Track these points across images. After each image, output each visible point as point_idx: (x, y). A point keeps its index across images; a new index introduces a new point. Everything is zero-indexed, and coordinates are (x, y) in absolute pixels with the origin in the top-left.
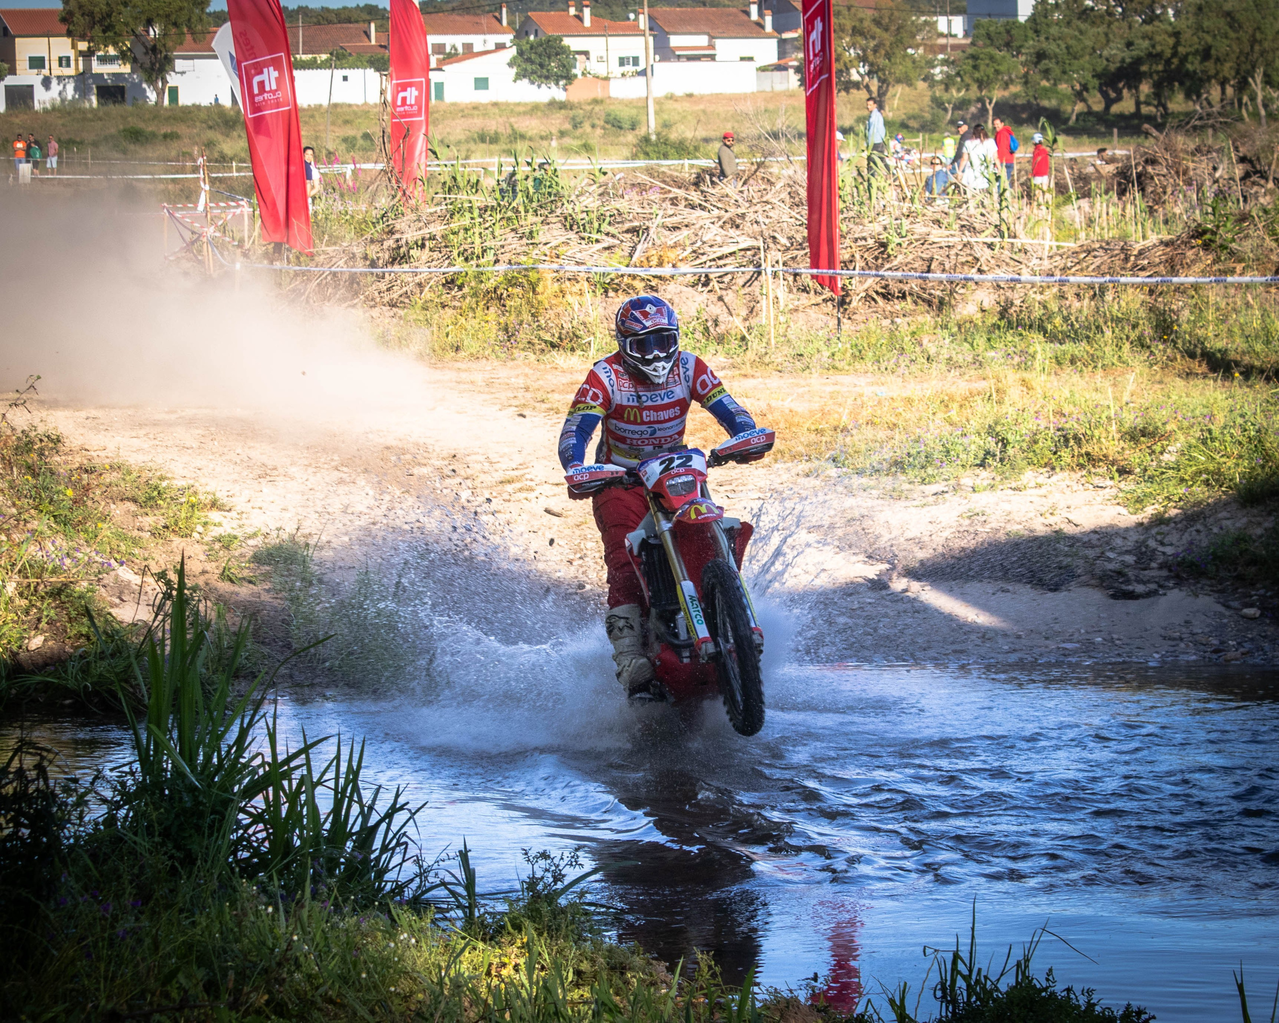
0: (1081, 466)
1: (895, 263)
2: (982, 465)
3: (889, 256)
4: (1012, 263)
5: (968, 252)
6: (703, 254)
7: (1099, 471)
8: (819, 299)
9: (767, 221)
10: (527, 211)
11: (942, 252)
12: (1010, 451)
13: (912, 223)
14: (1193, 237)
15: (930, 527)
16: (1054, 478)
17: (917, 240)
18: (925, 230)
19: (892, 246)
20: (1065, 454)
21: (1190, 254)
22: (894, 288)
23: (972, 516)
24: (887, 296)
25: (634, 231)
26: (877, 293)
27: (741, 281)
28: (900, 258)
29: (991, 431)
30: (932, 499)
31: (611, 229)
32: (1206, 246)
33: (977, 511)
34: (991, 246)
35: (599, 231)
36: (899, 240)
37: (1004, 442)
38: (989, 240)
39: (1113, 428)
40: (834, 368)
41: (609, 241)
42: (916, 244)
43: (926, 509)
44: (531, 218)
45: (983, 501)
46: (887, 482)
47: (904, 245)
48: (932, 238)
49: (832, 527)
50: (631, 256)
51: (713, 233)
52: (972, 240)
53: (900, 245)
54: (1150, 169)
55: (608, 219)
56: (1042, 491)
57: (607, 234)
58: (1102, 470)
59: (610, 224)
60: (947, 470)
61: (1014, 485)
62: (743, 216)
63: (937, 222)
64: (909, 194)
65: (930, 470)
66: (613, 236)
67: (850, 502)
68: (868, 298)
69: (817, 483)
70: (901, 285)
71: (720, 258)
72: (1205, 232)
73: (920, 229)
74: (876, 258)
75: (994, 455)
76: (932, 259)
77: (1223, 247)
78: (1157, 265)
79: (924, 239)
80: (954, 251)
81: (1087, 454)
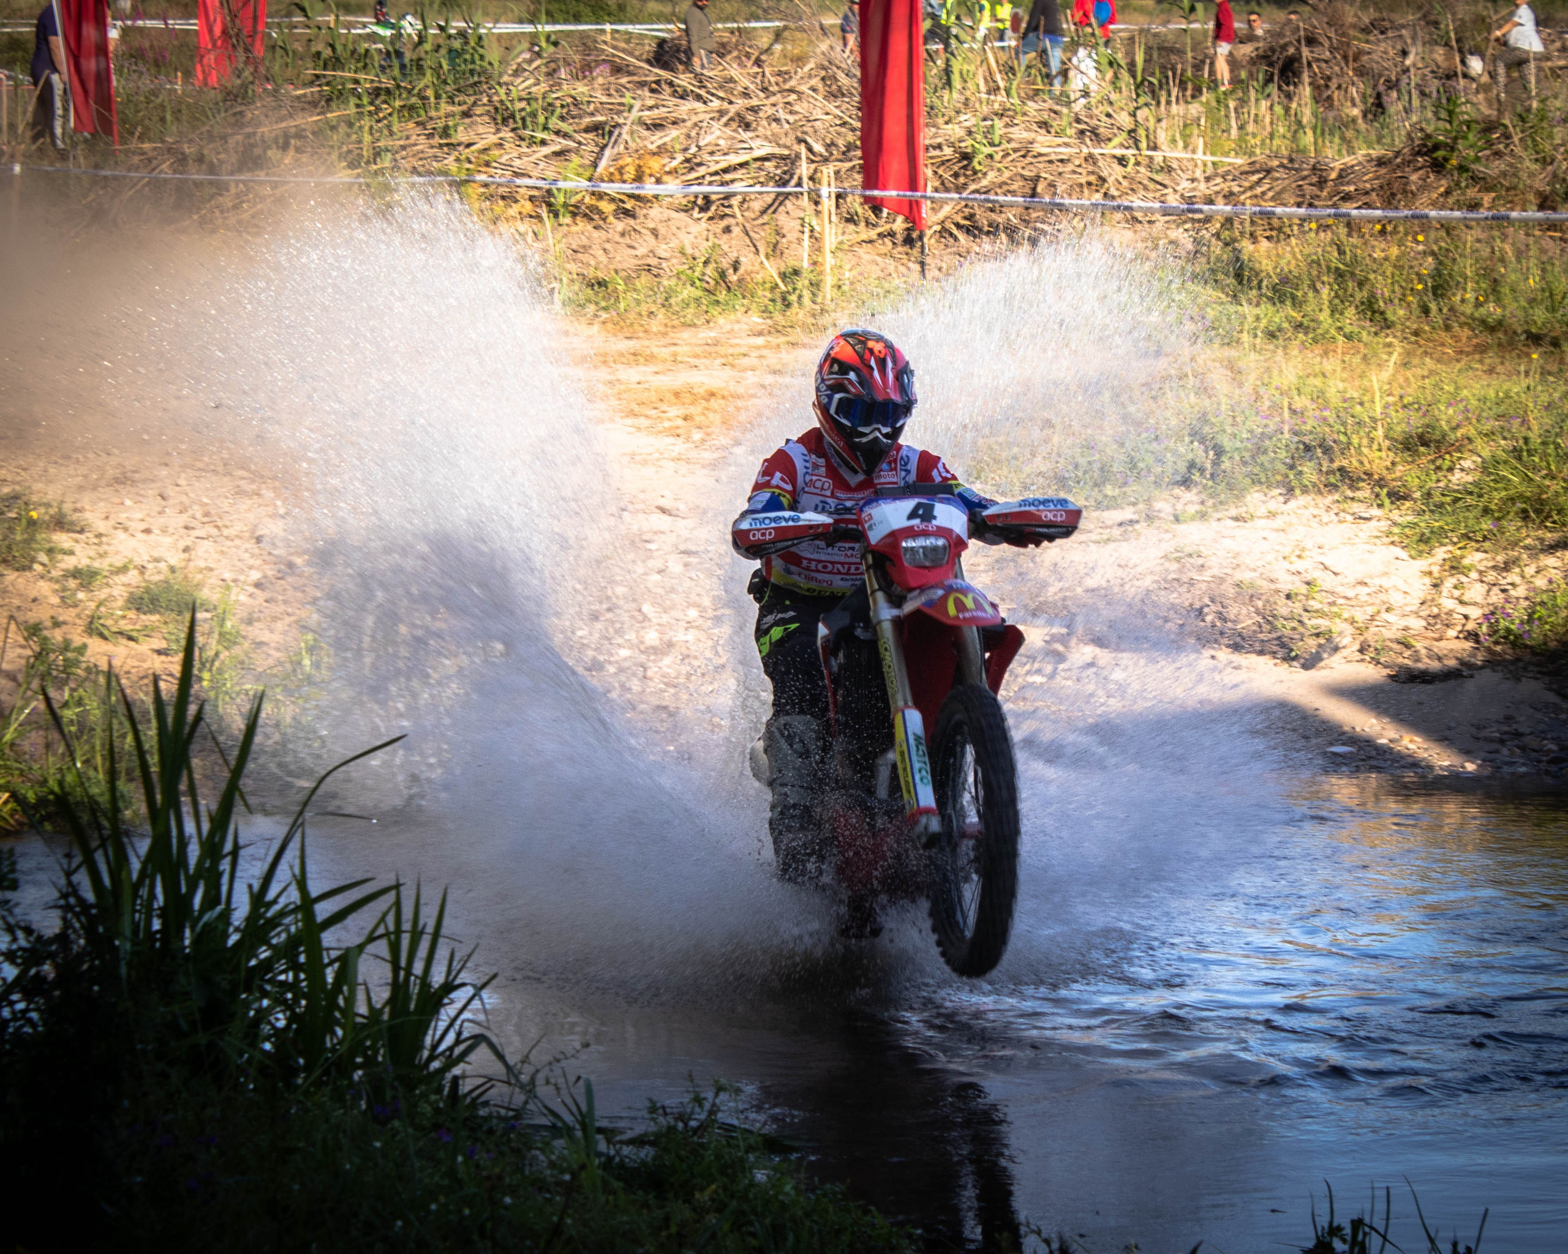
0: (1332, 487)
1: (985, 182)
2: (1186, 482)
3: (975, 172)
4: (1151, 186)
5: (1091, 168)
6: (700, 164)
7: (1359, 494)
8: (873, 234)
9: (791, 119)
10: (438, 97)
11: (1051, 168)
12: (1226, 465)
13: (1007, 125)
14: (1419, 153)
15: (1120, 573)
16: (1293, 504)
17: (1015, 150)
18: (1026, 135)
19: (980, 157)
20: (1307, 468)
21: (1415, 177)
22: (983, 218)
23: (1181, 557)
24: (972, 229)
25: (595, 128)
26: (958, 226)
27: (757, 206)
28: (991, 175)
30: (1117, 532)
31: (564, 126)
32: (1438, 167)
33: (1188, 550)
34: (1122, 161)
35: (545, 128)
36: (989, 150)
37: (1219, 451)
38: (1119, 152)
39: (1380, 433)
41: (560, 143)
42: (1014, 156)
43: (1112, 545)
44: (445, 107)
45: (1193, 534)
47: (997, 157)
48: (1038, 148)
50: (595, 165)
51: (716, 134)
52: (1096, 151)
53: (990, 156)
55: (558, 111)
56: (1278, 522)
57: (557, 133)
58: (1365, 493)
59: (562, 118)
61: (1234, 512)
62: (755, 110)
63: (1044, 125)
64: (1002, 84)
65: (1109, 490)
66: (566, 136)
68: (944, 232)
70: (993, 216)
71: (726, 171)
72: (1437, 147)
73: (1019, 134)
74: (956, 175)
75: (1202, 470)
76: (1037, 178)
77: (1462, 169)
78: (1367, 193)
79: (1025, 151)
80: (1070, 167)
81: (1341, 469)
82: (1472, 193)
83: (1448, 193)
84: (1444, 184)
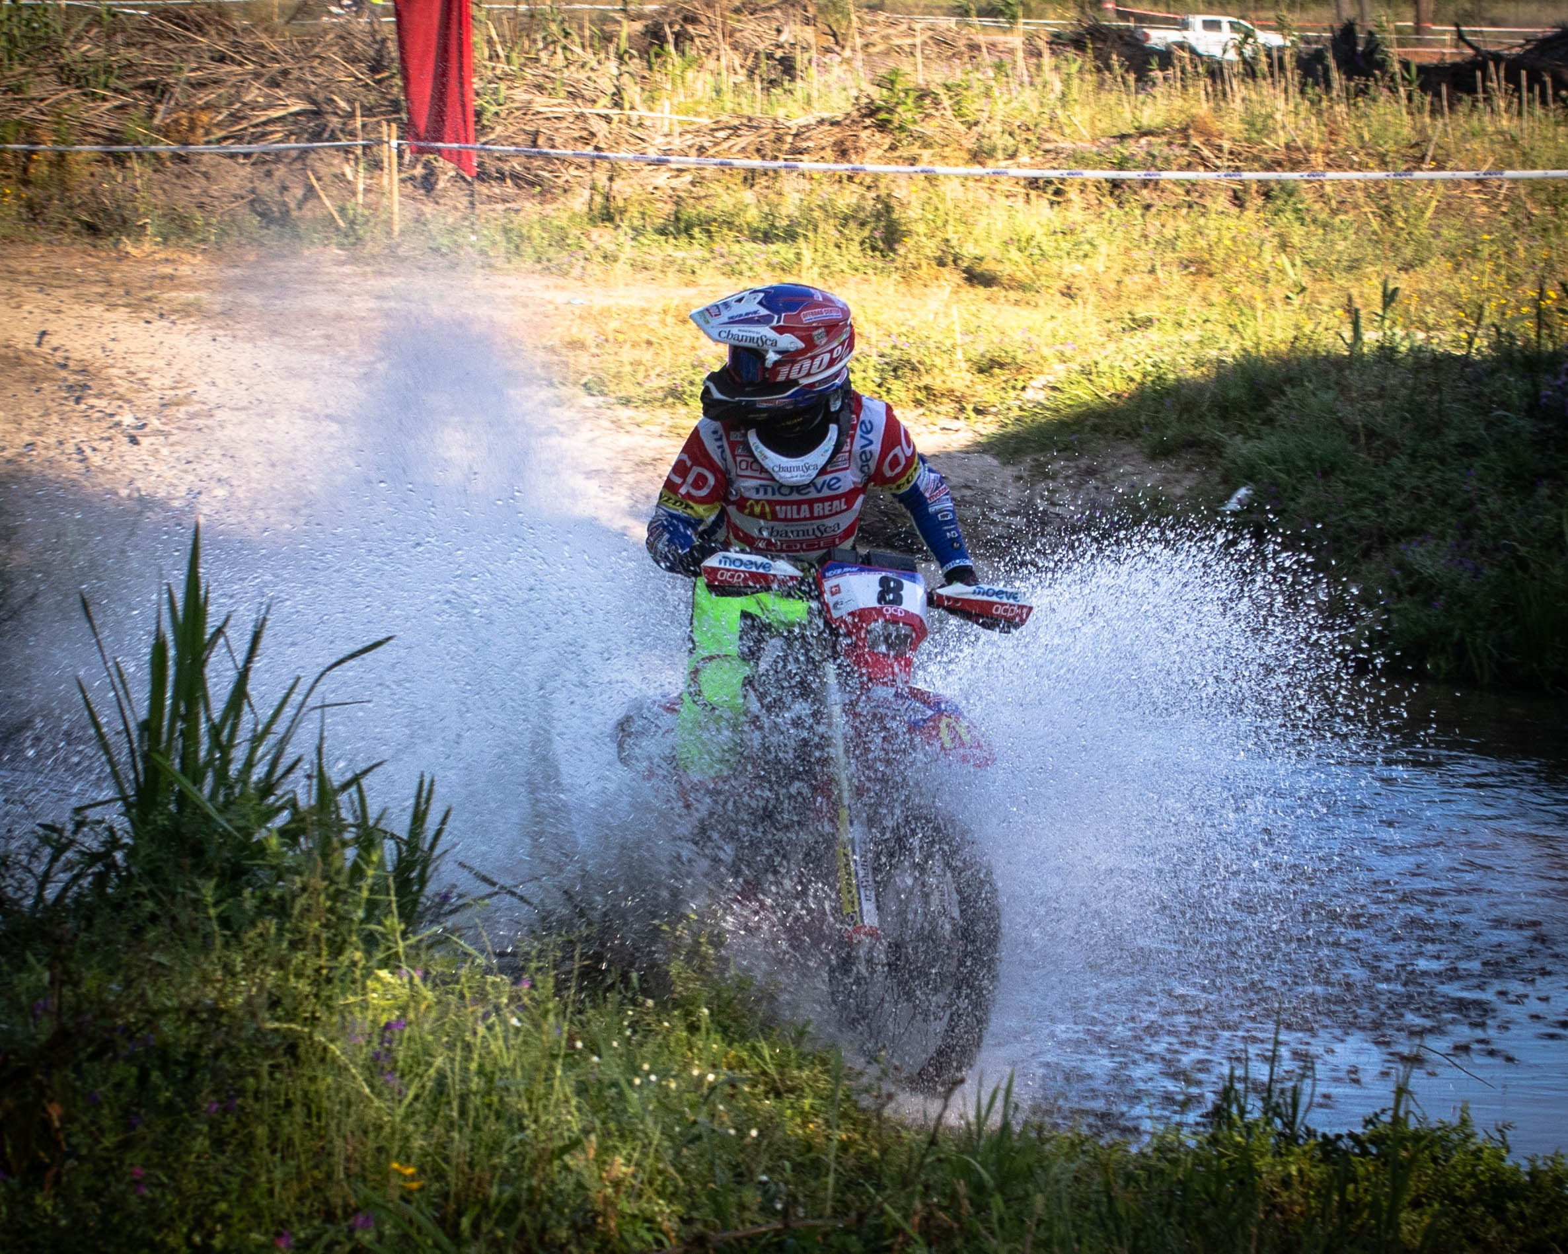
0: (918, 402)
1: (492, 136)
3: (484, 127)
4: (632, 140)
5: (582, 125)
6: (243, 118)
9: (318, 80)
10: (11, 59)
11: (548, 124)
13: (510, 88)
14: (865, 116)
17: (518, 109)
18: (526, 97)
19: (488, 115)
21: (864, 134)
22: (492, 166)
24: (482, 177)
25: (149, 86)
28: (499, 129)
31: (121, 84)
32: (882, 126)
34: (608, 119)
35: (106, 87)
36: (494, 109)
38: (603, 112)
39: (959, 355)
40: (490, 266)
41: (120, 99)
42: (518, 113)
44: (19, 69)
47: (503, 115)
48: (536, 107)
51: (256, 93)
52: (586, 111)
53: (497, 114)
54: (690, 28)
55: (117, 72)
57: (116, 90)
58: (948, 408)
59: (119, 78)
62: (285, 73)
63: (540, 88)
64: (502, 53)
66: (123, 93)
70: (500, 164)
71: (265, 123)
72: (879, 109)
73: (520, 95)
76: (537, 133)
77: (901, 128)
78: (823, 149)
79: (526, 108)
80: (565, 124)
81: (926, 388)
82: (915, 150)
83: (893, 148)
84: (887, 141)
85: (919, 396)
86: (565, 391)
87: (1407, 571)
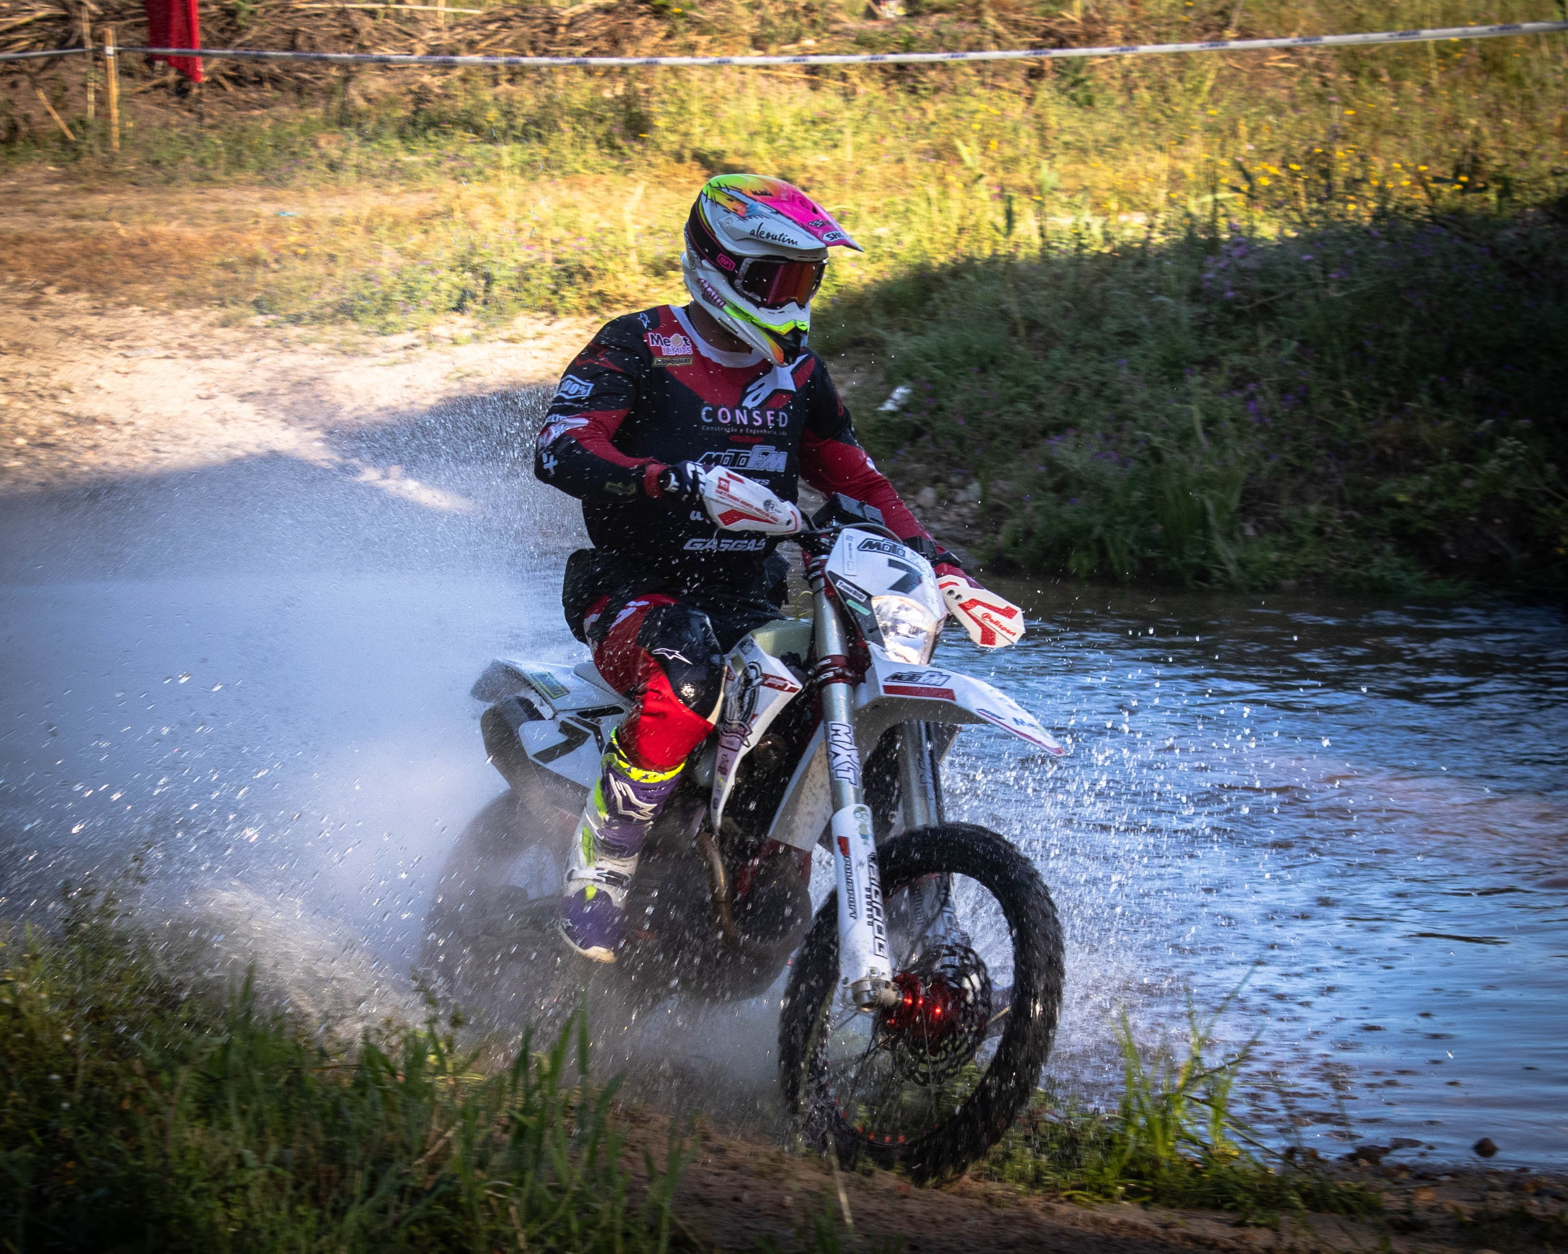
0: (592, 310)
1: (248, 37)
2: (459, 308)
3: (240, 27)
4: (400, 36)
5: (344, 22)
8: (148, 85)
11: (308, 22)
12: (496, 290)
14: (641, 2)
15: (406, 393)
16: (557, 326)
17: (275, 7)
19: (243, 14)
20: (569, 293)
21: (638, 22)
22: (248, 69)
24: (238, 81)
26: (227, 77)
28: (255, 30)
29: (464, 264)
30: (401, 355)
32: (659, 13)
33: (468, 370)
34: (372, 14)
36: (251, 7)
37: (489, 279)
38: (370, 6)
39: (633, 259)
40: (210, 179)
43: (398, 368)
45: (470, 356)
46: (333, 333)
47: (260, 12)
48: (296, 4)
49: (272, 393)
52: (349, 7)
53: (252, 13)
56: (545, 343)
60: (414, 318)
61: (506, 334)
65: (391, 317)
67: (288, 360)
68: (214, 83)
69: (239, 335)
70: (257, 67)
71: (10, 31)
74: (222, 31)
75: (474, 296)
76: (295, 33)
77: (679, 14)
78: (595, 39)
79: (284, 6)
80: (325, 21)
81: (600, 293)
82: (693, 37)
83: (669, 36)
84: (665, 27)
85: (593, 302)
86: (233, 310)
87: (1052, 467)
